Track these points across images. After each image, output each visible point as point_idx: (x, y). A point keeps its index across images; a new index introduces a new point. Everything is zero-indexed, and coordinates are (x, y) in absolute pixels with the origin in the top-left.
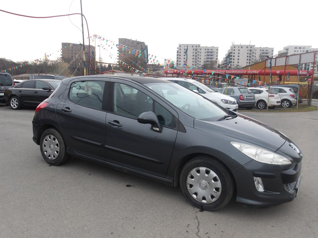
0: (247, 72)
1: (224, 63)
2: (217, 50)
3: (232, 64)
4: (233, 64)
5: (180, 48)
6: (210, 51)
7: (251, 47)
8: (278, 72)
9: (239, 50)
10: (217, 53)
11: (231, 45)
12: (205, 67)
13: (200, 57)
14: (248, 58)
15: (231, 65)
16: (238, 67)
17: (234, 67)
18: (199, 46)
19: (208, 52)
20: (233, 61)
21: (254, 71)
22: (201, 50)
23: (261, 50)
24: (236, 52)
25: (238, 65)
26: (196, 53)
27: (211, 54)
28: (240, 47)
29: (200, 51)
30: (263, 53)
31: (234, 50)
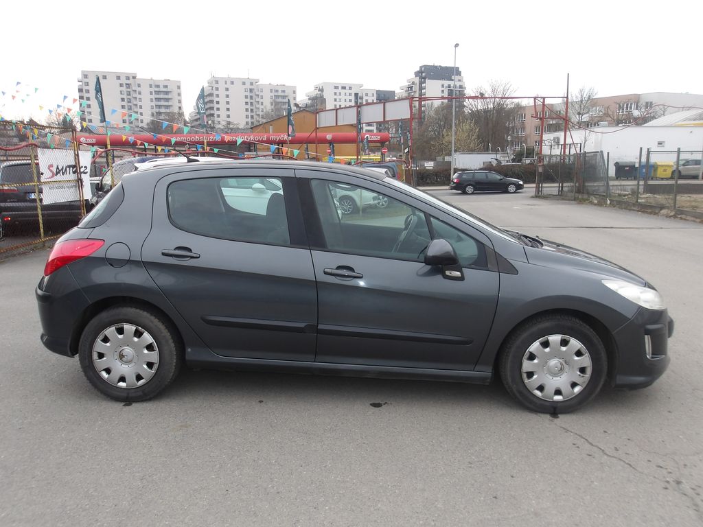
0: (268, 139)
1: (196, 117)
2: (179, 87)
3: (216, 119)
4: (219, 119)
5: (86, 80)
6: (162, 89)
7: (252, 84)
8: (329, 137)
9: (227, 89)
10: (179, 94)
11: (209, 77)
12: (155, 127)
13: (139, 104)
14: (249, 107)
15: (213, 122)
16: (231, 126)
17: (222, 128)
18: (134, 78)
19: (157, 93)
20: (216, 113)
21: (282, 136)
22: (139, 85)
23: (271, 91)
24: (222, 93)
25: (229, 123)
26: (129, 94)
27: (166, 97)
28: (229, 83)
29: (138, 89)
30: (277, 97)
31: (217, 89)
